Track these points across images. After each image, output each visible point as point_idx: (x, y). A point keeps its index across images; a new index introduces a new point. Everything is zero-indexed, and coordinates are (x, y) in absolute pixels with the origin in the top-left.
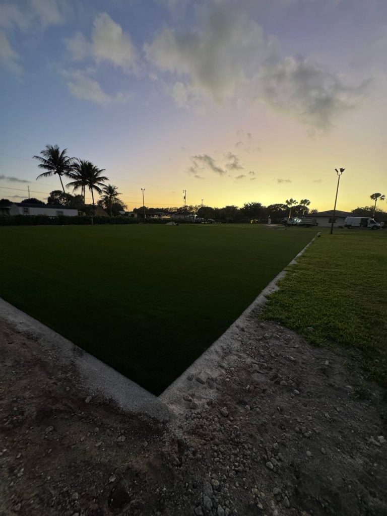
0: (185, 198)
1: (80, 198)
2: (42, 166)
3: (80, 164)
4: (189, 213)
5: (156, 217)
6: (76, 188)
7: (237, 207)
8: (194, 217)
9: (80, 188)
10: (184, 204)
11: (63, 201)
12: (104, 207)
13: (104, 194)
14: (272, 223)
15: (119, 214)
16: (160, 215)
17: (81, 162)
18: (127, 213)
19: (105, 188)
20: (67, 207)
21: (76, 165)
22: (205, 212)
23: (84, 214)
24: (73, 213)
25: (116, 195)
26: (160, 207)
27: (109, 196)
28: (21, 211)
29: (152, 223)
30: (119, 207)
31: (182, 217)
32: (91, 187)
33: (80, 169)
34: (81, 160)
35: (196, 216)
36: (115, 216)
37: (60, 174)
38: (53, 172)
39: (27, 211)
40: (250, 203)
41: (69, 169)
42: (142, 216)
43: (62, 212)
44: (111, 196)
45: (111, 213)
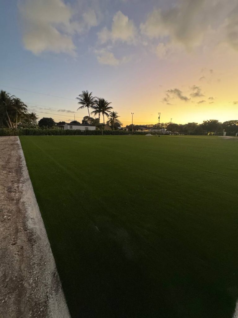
0: (159, 118)
1: (98, 120)
2: (80, 103)
3: (98, 100)
4: (161, 128)
5: (139, 131)
6: (95, 114)
7: (197, 124)
8: (164, 131)
9: (98, 114)
10: (158, 122)
11: (89, 122)
12: (110, 125)
13: (110, 117)
14: (227, 135)
15: (118, 129)
16: (142, 130)
17: (99, 99)
18: (122, 129)
19: (111, 114)
20: (91, 125)
21: (96, 101)
22: (172, 127)
23: (99, 129)
24: (93, 128)
25: (116, 117)
26: (142, 124)
27: (113, 118)
28: (69, 128)
29: (137, 134)
30: (118, 125)
31: (157, 131)
32: (104, 113)
33: (98, 103)
34: (99, 98)
35: (166, 130)
36: (115, 130)
37: (88, 107)
38: (85, 106)
39: (71, 128)
40: (209, 120)
41: (92, 103)
42: (131, 130)
43: (88, 128)
44: (114, 118)
45: (113, 128)
